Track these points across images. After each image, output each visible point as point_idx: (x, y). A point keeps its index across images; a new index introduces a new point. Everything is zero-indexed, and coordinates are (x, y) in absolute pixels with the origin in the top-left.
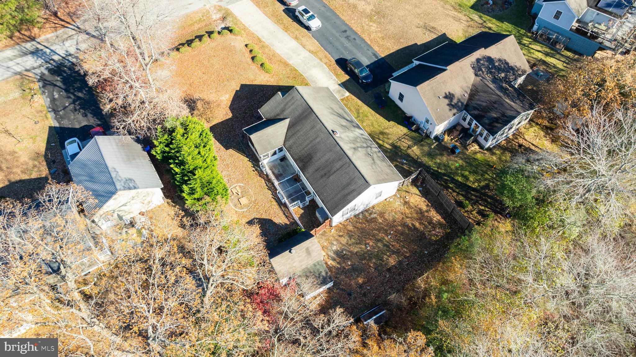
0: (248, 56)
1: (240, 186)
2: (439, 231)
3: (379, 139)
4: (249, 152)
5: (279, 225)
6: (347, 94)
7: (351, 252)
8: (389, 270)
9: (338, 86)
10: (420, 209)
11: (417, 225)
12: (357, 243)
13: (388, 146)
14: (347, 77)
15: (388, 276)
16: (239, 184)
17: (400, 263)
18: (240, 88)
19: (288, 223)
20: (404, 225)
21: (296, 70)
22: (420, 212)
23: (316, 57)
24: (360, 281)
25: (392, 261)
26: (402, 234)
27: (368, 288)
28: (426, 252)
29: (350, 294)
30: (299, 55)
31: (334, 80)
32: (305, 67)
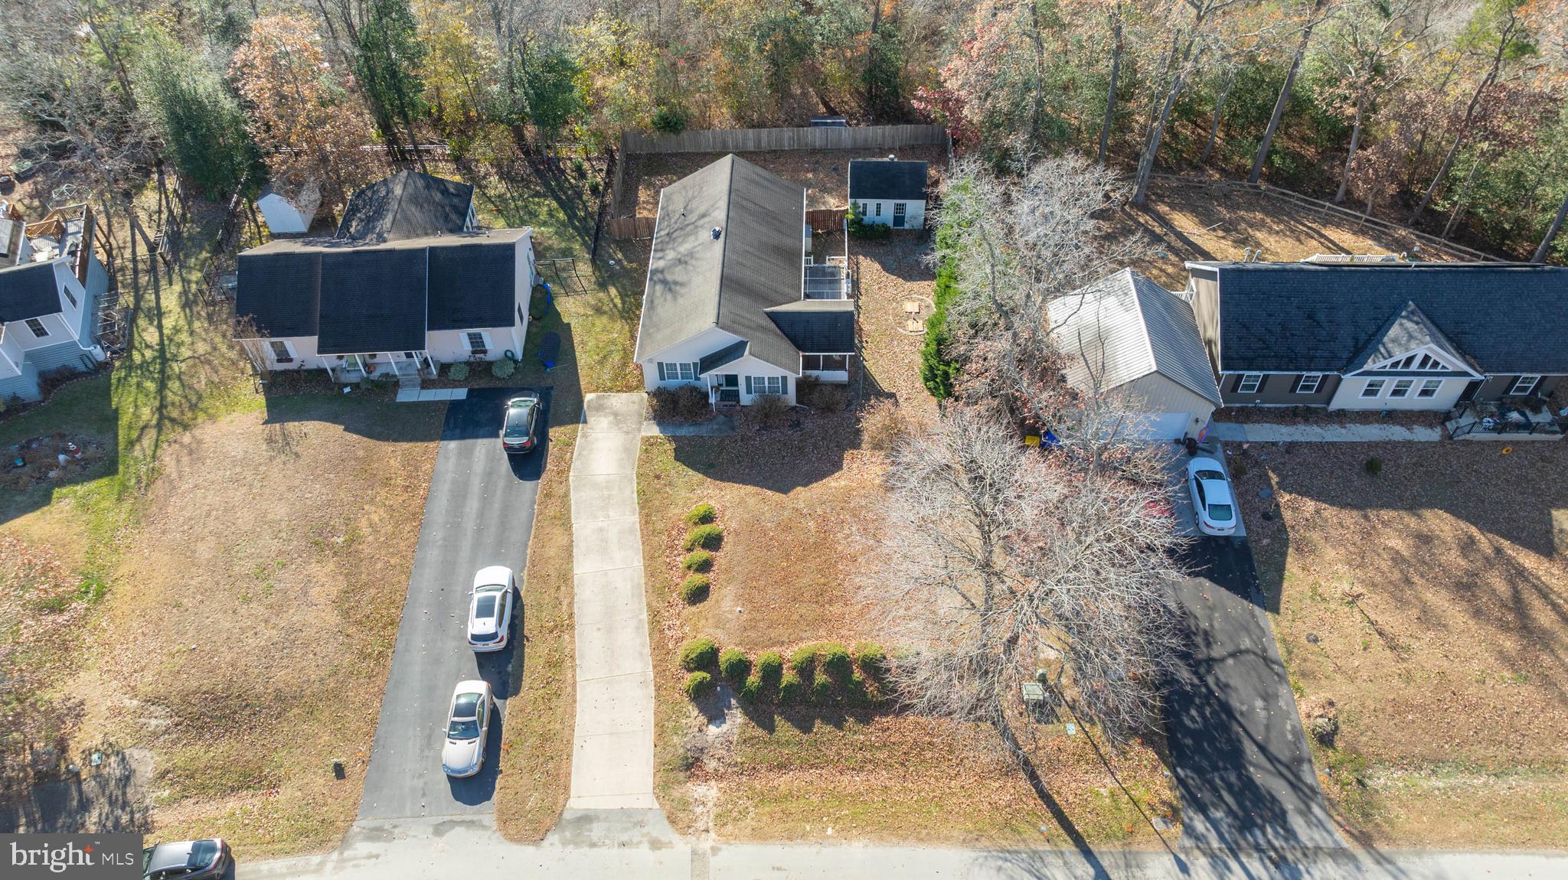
3: (615, 306)
4: (856, 373)
5: (876, 260)
6: (589, 397)
9: (591, 420)
13: (613, 291)
14: (554, 433)
16: (905, 332)
18: (793, 488)
19: (861, 258)
21: (641, 493)
23: (570, 506)
27: (807, 164)
29: (835, 168)
30: (601, 530)
31: (584, 436)
32: (614, 492)
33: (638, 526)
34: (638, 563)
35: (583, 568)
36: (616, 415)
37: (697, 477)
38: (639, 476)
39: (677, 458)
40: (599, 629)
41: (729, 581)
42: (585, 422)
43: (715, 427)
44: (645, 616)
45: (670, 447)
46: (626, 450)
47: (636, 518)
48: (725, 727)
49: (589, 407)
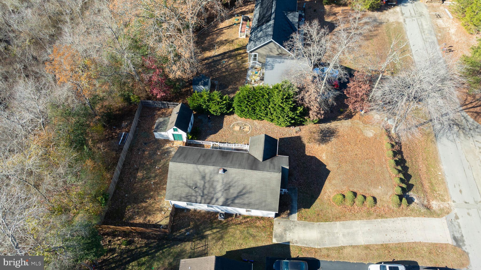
0: (360, 192)
1: (249, 132)
2: (128, 214)
3: (218, 232)
5: (209, 136)
6: (275, 241)
7: (163, 159)
8: (137, 169)
9: (288, 240)
10: (150, 215)
11: (144, 205)
12: (165, 164)
13: (208, 232)
14: (294, 255)
15: (135, 166)
16: (250, 132)
17: (135, 178)
18: (327, 169)
20: (151, 197)
21: (326, 221)
22: (149, 213)
23: (333, 247)
24: (146, 153)
25: (140, 174)
26: (148, 192)
27: (140, 153)
28: (126, 195)
29: (145, 144)
30: (343, 235)
31: (297, 242)
32: (326, 230)
33: (341, 222)
34: (358, 222)
35: (362, 240)
36: (285, 230)
37: (317, 201)
38: (318, 221)
39: (309, 208)
40: (386, 235)
41: (369, 190)
42: (289, 242)
43: (293, 194)
44: (379, 220)
45: (303, 211)
46: (305, 226)
47: (338, 223)
48: (414, 197)
49: (280, 241)
